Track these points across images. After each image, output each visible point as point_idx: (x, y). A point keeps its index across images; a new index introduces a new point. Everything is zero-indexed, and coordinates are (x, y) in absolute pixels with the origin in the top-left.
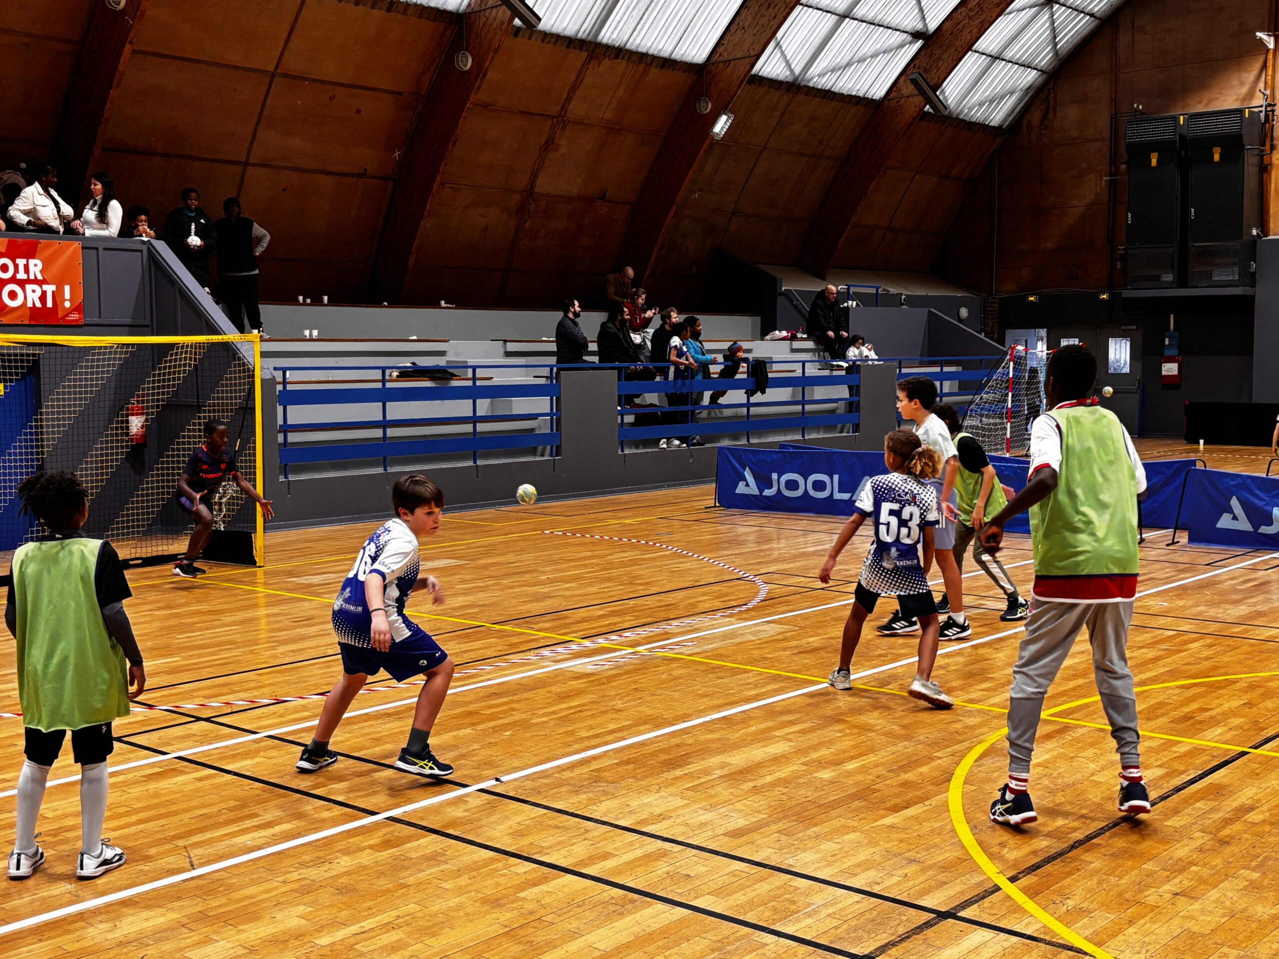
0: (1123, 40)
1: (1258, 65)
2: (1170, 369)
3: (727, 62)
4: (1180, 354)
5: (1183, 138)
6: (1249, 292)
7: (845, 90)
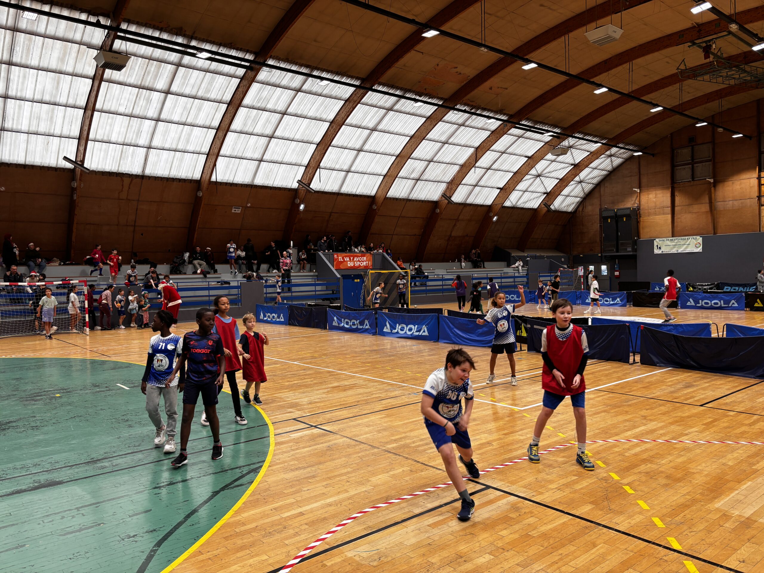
0: (602, 189)
1: (636, 196)
3: (496, 205)
4: (619, 269)
5: (616, 215)
6: (635, 253)
7: (527, 207)
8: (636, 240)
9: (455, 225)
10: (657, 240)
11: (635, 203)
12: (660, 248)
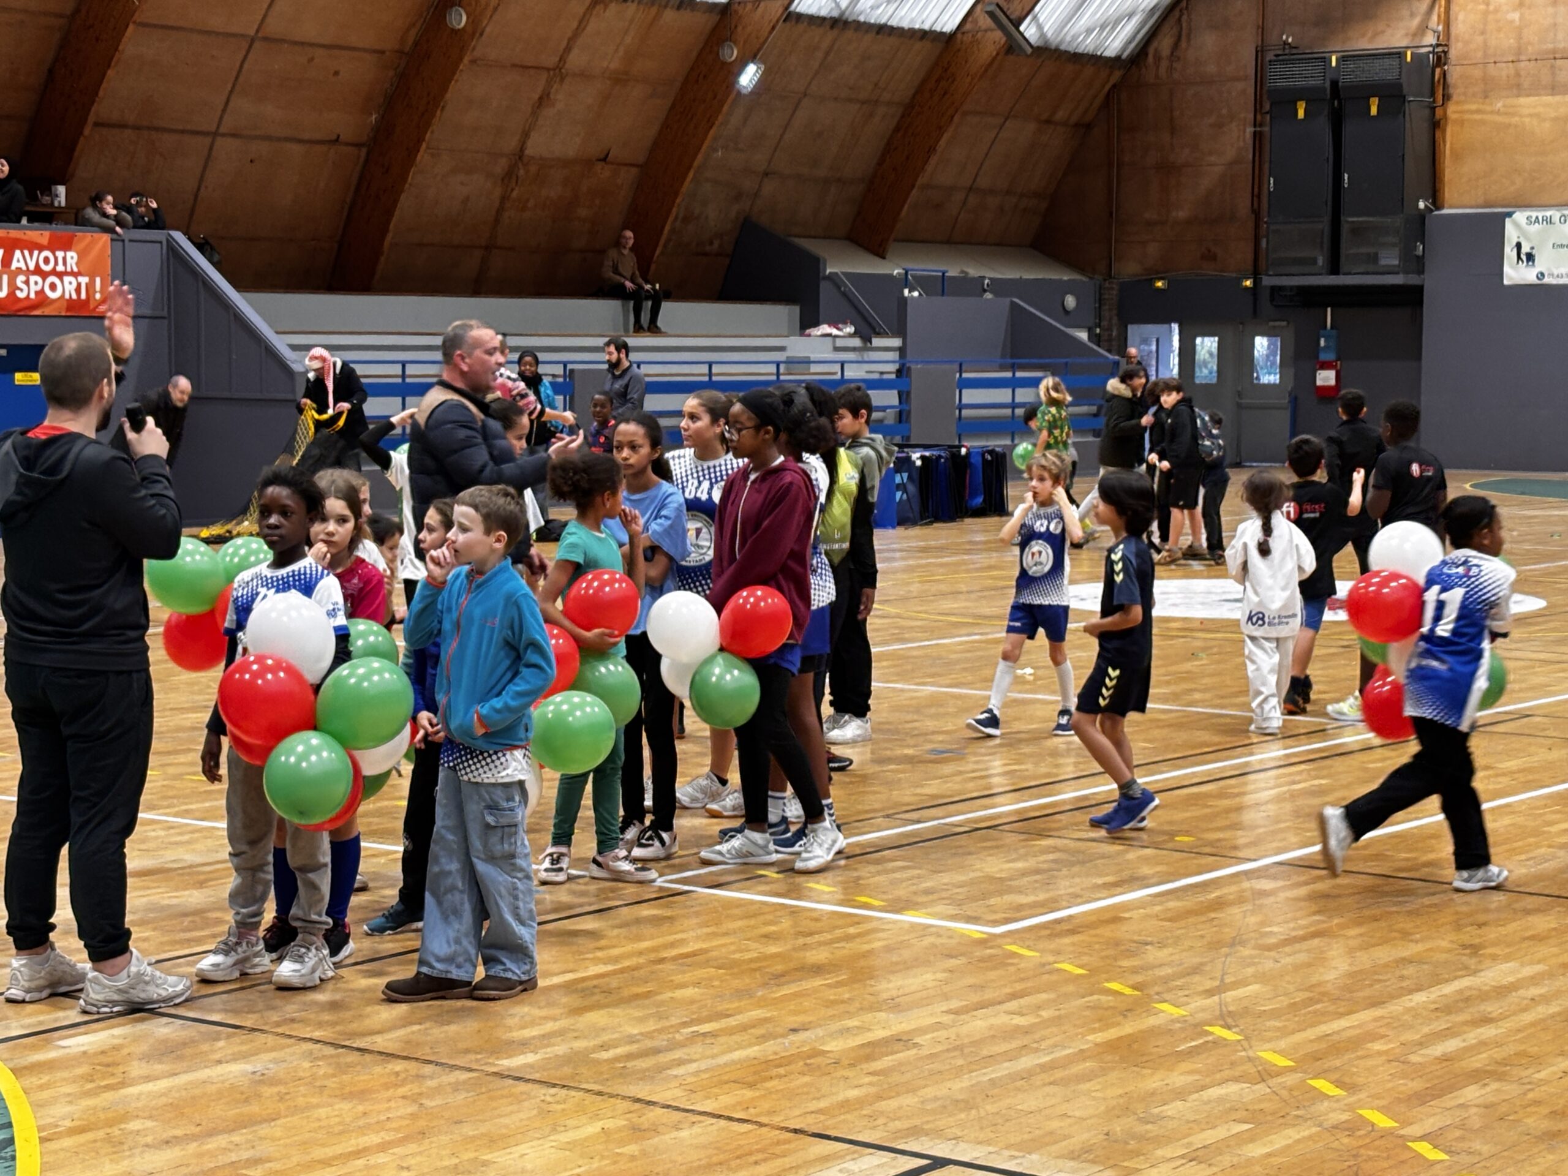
3: (757, 3)
4: (1338, 359)
5: (1334, 84)
6: (1413, 280)
7: (905, 24)
8: (1422, 217)
9: (544, 100)
10: (1520, 216)
11: (1423, 28)
12: (1530, 257)
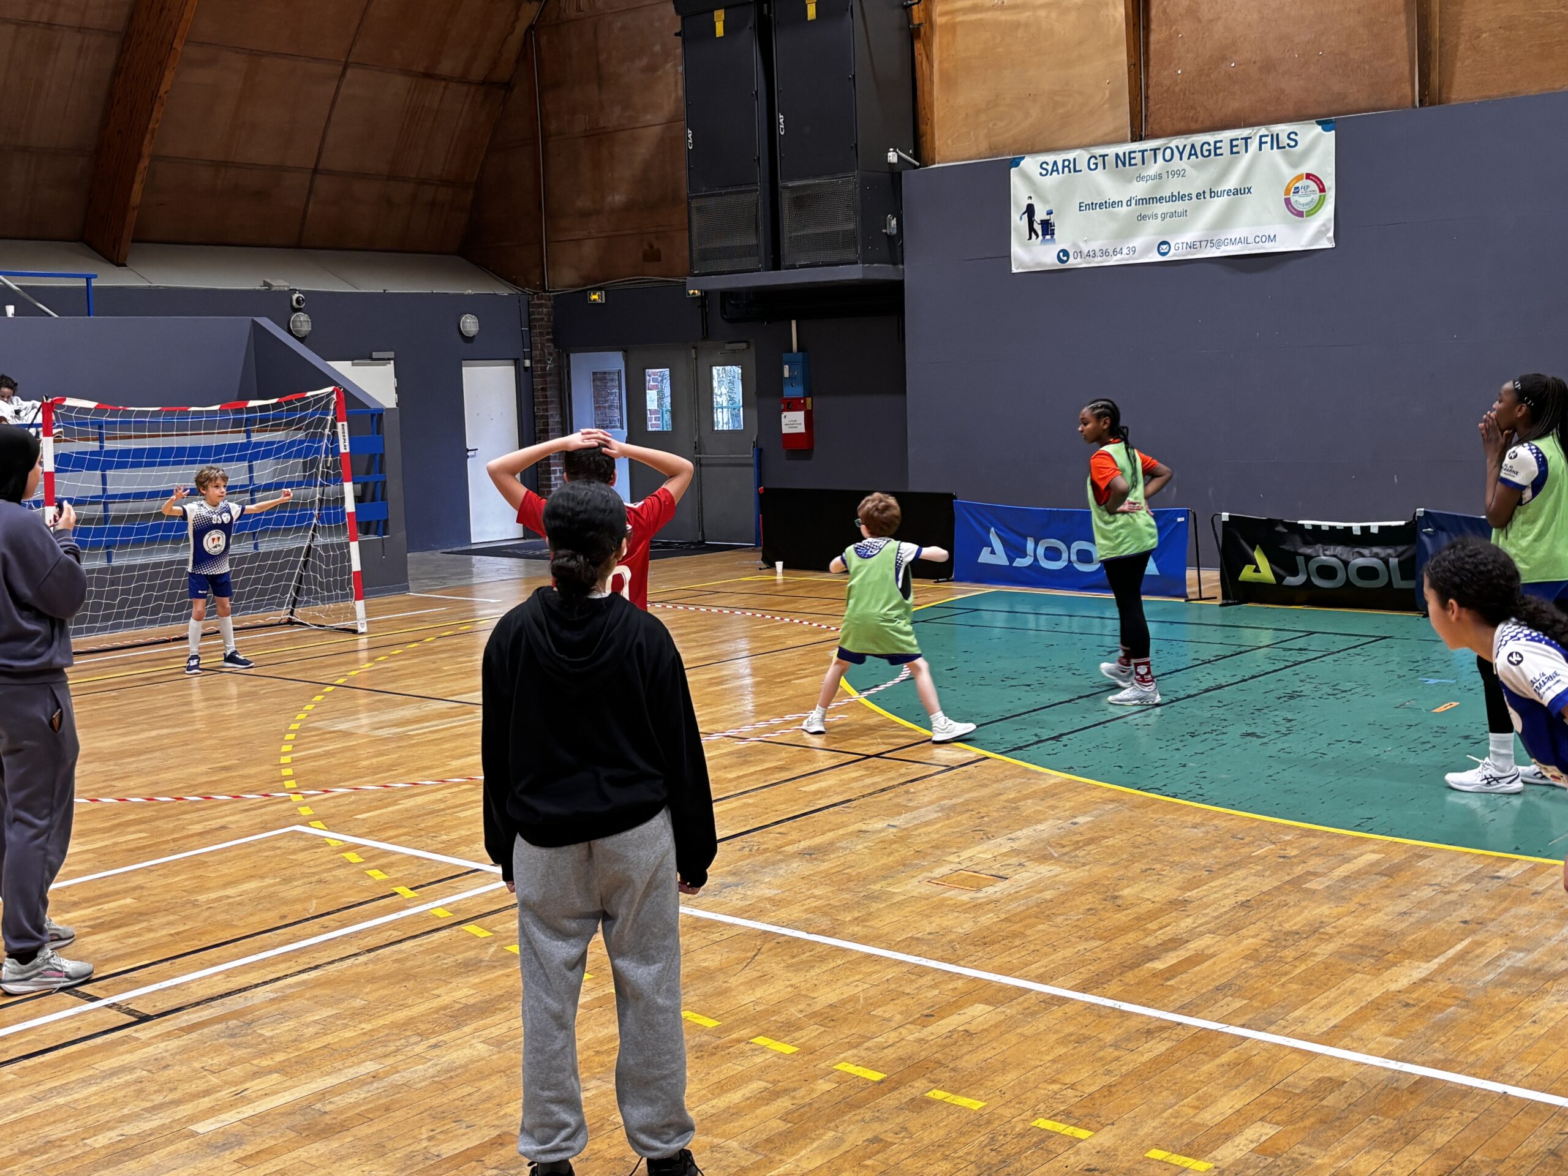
2: (793, 422)
4: (809, 393)
8: (895, 174)
10: (1030, 164)
